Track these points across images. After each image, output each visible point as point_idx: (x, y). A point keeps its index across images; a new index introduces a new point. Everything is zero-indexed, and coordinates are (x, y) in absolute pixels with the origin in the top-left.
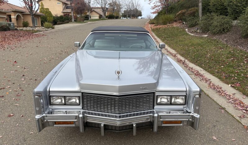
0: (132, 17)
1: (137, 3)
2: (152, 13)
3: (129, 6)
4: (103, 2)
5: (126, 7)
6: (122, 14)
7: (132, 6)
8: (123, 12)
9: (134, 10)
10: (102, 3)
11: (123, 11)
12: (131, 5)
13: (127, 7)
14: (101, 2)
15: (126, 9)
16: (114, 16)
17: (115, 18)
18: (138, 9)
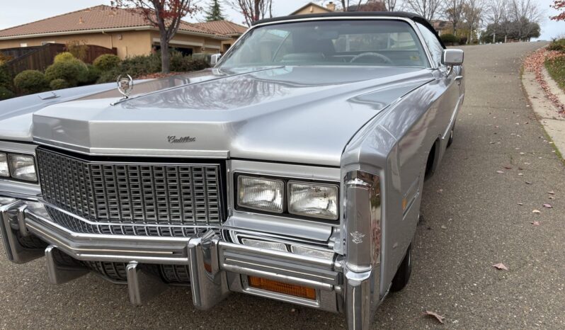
0: (508, 38)
1: (525, 4)
2: (554, 18)
3: (502, 11)
4: (427, 7)
5: (493, 15)
6: (483, 33)
7: (510, 11)
8: (484, 29)
9: (516, 21)
10: (425, 7)
11: (483, 25)
12: (507, 9)
13: (496, 16)
14: (422, 5)
15: (492, 19)
16: (453, 37)
17: (456, 44)
18: (528, 17)
